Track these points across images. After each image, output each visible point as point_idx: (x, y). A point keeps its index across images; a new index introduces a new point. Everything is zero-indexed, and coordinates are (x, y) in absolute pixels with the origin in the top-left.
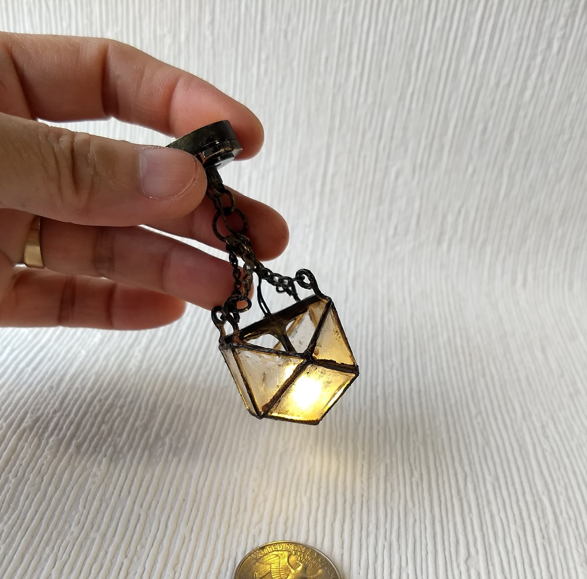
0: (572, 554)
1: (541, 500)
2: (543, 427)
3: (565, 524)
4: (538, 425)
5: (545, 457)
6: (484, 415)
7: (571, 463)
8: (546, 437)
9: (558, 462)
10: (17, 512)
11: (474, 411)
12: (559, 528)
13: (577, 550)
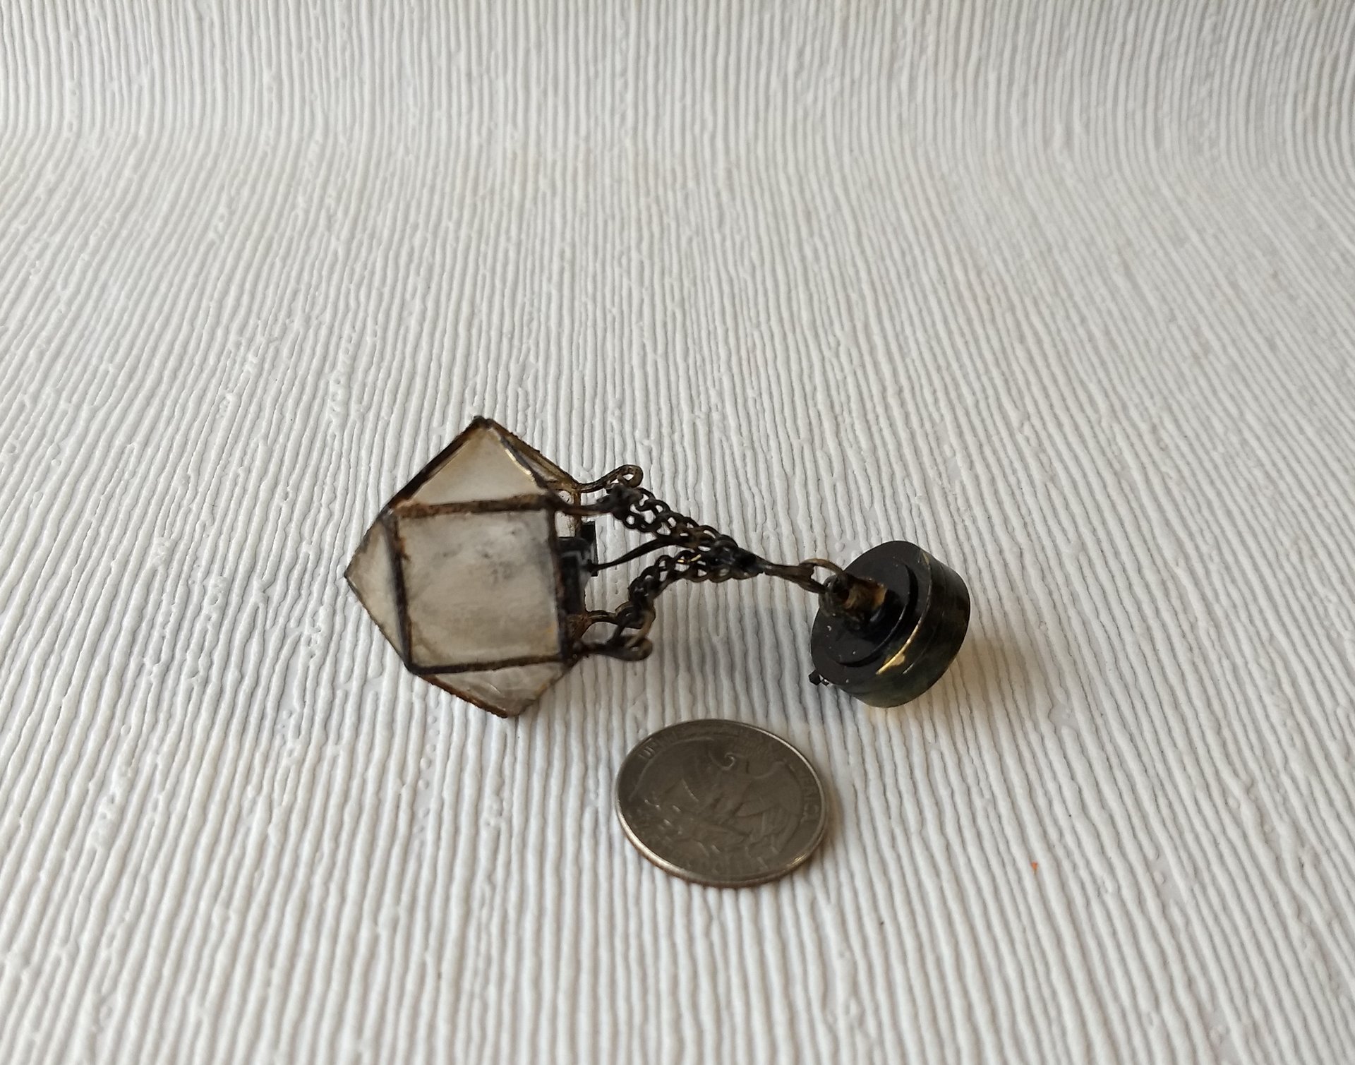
0: (1250, 674)
1: (1174, 577)
2: (1154, 429)
3: (1227, 616)
4: (1144, 427)
5: (1168, 491)
6: (1036, 421)
7: (1219, 494)
8: (1164, 449)
9: (1194, 496)
10: (174, 729)
11: (1014, 416)
12: (1217, 627)
13: (1259, 665)
